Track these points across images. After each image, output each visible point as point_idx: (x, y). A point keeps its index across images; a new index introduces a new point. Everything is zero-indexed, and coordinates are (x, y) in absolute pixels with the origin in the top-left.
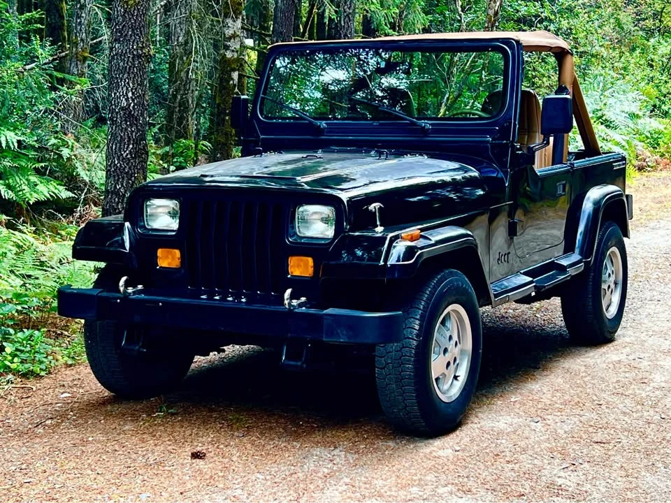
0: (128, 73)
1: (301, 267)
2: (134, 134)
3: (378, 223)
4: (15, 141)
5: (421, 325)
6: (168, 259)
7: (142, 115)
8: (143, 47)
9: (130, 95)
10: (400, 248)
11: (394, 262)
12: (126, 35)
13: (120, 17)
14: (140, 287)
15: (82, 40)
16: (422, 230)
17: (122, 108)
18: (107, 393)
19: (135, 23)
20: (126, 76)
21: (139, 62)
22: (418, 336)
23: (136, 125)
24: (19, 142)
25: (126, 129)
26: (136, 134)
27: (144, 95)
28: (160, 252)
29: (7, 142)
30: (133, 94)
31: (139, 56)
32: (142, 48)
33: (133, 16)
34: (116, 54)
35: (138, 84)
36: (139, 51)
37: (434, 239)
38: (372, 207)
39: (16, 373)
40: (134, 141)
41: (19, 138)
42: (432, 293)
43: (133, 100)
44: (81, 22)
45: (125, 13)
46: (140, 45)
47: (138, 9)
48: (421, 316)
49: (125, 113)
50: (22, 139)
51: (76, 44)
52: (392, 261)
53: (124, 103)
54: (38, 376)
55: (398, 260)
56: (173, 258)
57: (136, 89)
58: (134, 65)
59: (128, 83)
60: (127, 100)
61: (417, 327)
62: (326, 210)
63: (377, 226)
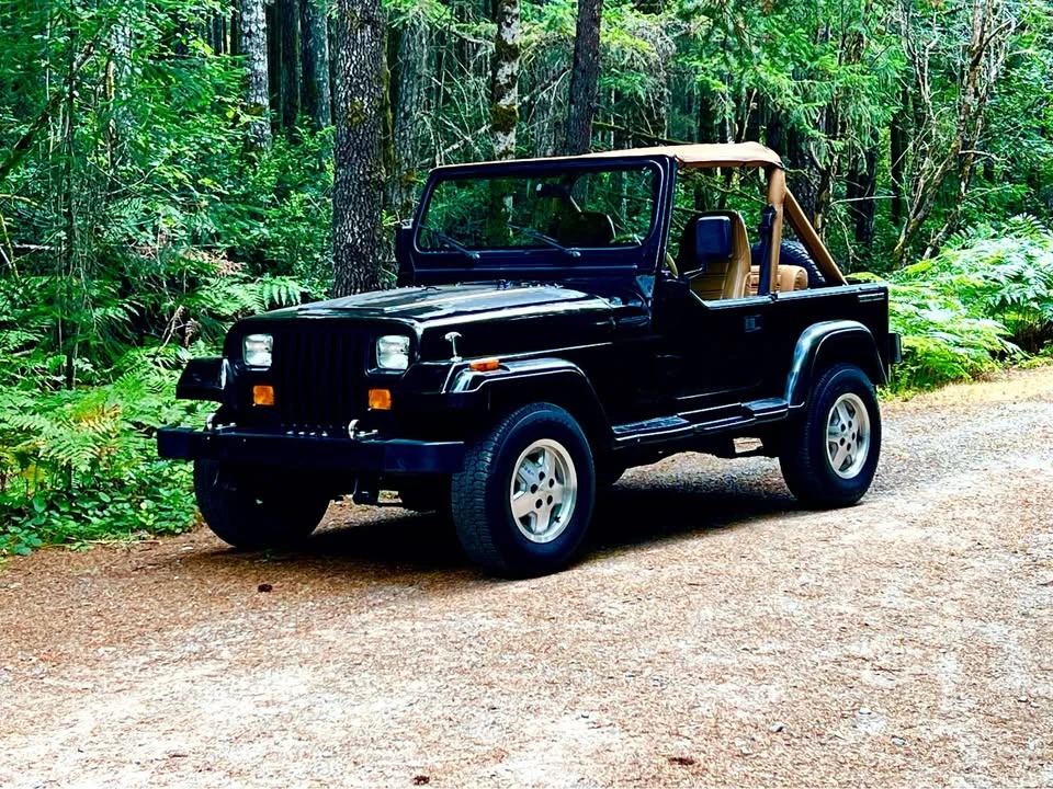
0: (354, 203)
1: (379, 401)
2: (362, 276)
3: (455, 353)
4: (298, 294)
5: (493, 458)
6: (262, 397)
7: (372, 252)
8: (372, 172)
9: (356, 229)
10: (467, 376)
11: (461, 391)
12: (351, 158)
13: (344, 138)
14: (232, 424)
15: (407, 159)
16: (501, 361)
17: (348, 245)
18: (219, 542)
19: (361, 143)
20: (351, 206)
21: (367, 190)
22: (489, 468)
23: (365, 265)
24: (303, 294)
25: (352, 271)
26: (365, 275)
27: (374, 229)
28: (256, 389)
29: (289, 296)
30: (360, 228)
31: (367, 183)
32: (370, 174)
33: (358, 135)
34: (341, 181)
35: (366, 217)
36: (367, 177)
37: (512, 370)
38: (447, 337)
39: (151, 530)
40: (361, 283)
41: (303, 290)
42: (510, 426)
43: (360, 236)
44: (405, 135)
45: (348, 132)
46: (368, 170)
47: (365, 128)
48: (495, 448)
49: (351, 251)
50: (306, 291)
51: (399, 165)
52: (459, 389)
53: (350, 240)
54: (173, 534)
55: (464, 389)
56: (267, 395)
57: (363, 222)
58: (361, 193)
59: (354, 216)
60: (353, 235)
61: (489, 460)
62: (403, 341)
63: (453, 356)
